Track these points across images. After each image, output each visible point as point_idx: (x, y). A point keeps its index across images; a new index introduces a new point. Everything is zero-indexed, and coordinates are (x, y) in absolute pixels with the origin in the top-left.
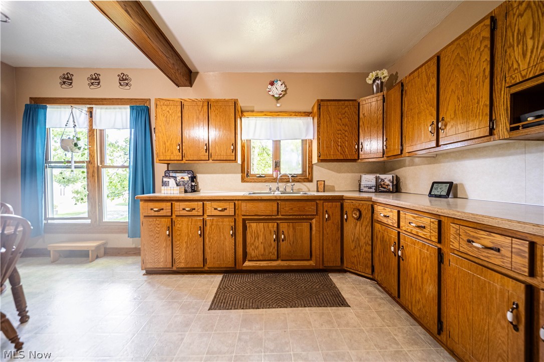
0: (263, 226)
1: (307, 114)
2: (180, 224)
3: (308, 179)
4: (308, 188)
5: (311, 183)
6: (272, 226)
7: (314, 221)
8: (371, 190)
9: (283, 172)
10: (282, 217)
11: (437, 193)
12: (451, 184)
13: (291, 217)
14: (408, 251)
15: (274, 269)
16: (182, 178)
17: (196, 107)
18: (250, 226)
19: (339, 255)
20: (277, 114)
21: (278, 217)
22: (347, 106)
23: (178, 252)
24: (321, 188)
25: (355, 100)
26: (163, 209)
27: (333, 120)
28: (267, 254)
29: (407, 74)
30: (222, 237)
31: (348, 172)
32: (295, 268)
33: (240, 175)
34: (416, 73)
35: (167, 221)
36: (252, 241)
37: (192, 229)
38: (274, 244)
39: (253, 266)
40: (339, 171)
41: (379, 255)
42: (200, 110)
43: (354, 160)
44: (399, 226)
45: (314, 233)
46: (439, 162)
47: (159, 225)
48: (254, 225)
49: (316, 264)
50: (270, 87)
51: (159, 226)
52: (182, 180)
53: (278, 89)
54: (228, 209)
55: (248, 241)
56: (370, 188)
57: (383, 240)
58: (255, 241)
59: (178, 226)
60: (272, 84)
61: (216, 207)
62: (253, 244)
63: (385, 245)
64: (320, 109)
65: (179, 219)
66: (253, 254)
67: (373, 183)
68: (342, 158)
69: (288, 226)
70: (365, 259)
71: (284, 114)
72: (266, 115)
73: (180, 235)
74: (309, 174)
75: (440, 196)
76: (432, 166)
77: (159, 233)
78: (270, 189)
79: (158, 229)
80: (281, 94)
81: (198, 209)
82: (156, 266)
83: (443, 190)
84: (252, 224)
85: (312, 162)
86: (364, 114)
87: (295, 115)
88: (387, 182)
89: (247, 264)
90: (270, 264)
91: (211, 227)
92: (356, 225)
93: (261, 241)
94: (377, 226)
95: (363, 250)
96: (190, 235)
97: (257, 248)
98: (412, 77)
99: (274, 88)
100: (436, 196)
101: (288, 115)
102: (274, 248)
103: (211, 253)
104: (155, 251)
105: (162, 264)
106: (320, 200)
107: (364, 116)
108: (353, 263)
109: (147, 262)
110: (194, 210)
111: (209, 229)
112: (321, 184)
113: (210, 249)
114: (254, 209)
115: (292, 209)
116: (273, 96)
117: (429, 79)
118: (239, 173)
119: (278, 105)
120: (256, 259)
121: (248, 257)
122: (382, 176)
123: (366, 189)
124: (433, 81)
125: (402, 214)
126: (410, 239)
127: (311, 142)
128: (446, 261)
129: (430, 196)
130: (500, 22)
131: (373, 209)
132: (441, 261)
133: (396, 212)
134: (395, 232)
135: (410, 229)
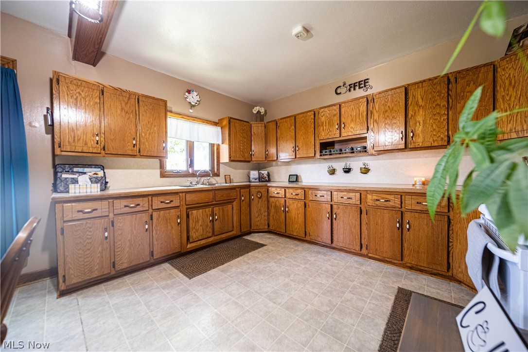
0: (202, 211)
1: (215, 124)
2: (121, 223)
3: (216, 174)
4: (217, 181)
5: (219, 177)
6: (208, 210)
7: (235, 203)
8: (256, 181)
9: (196, 168)
10: (216, 203)
11: (292, 180)
12: (297, 175)
13: (221, 202)
14: (291, 207)
15: (211, 243)
16: (95, 174)
17: (121, 98)
18: (192, 213)
19: (249, 223)
20: (193, 119)
21: (213, 203)
22: (245, 126)
23: (119, 253)
24: (228, 180)
25: (248, 122)
26: (96, 210)
27: (238, 133)
28: (205, 233)
29: (280, 118)
30: (169, 227)
31: (241, 169)
32: (225, 239)
33: (159, 171)
34: (285, 120)
35: (103, 222)
36: (194, 225)
37: (136, 226)
38: (210, 224)
39: (196, 246)
40: (236, 168)
41: (273, 215)
42: (126, 101)
43: (249, 162)
44: (285, 197)
45: (234, 211)
46: (291, 165)
47: (90, 228)
48: (195, 212)
49: (237, 232)
50: (187, 94)
51: (91, 230)
52: (95, 176)
53: (193, 98)
54: (174, 201)
55: (191, 226)
56: (256, 179)
57: (276, 206)
58: (195, 225)
59: (119, 225)
60: (189, 92)
61: (163, 200)
62: (194, 228)
63: (277, 208)
64: (230, 123)
65: (120, 218)
66: (194, 236)
67: (257, 176)
68: (243, 160)
69: (219, 209)
70: (264, 220)
71: (198, 120)
72: (183, 118)
73: (121, 234)
74: (217, 170)
75: (293, 182)
76: (287, 166)
77: (91, 238)
78: (191, 183)
79: (90, 234)
80: (196, 103)
81: (143, 204)
82: (88, 278)
83: (294, 179)
84: (193, 211)
85: (219, 161)
86: (254, 133)
87: (207, 123)
88: (265, 176)
89: (189, 246)
90: (207, 241)
91: (157, 219)
92: (259, 202)
93: (201, 224)
94: (272, 200)
95: (263, 216)
96: (135, 232)
97: (197, 230)
98: (282, 121)
99: (190, 96)
100: (292, 182)
101: (201, 122)
102: (210, 227)
103: (158, 244)
104: (85, 261)
105: (96, 272)
106: (238, 188)
107: (255, 134)
108: (257, 225)
109: (73, 276)
110: (138, 206)
111: (156, 222)
112: (228, 178)
113: (157, 241)
114: (196, 199)
115: (222, 196)
116: (190, 103)
117: (291, 126)
118: (157, 169)
119: (191, 111)
120: (197, 239)
121: (191, 240)
122: (263, 172)
123: (253, 180)
124: (293, 127)
125: (287, 190)
126: (291, 202)
127: (218, 146)
128: (307, 206)
129: (289, 181)
130: (316, 115)
131: (268, 191)
132: (305, 207)
133: (283, 190)
134: (283, 200)
135: (292, 196)
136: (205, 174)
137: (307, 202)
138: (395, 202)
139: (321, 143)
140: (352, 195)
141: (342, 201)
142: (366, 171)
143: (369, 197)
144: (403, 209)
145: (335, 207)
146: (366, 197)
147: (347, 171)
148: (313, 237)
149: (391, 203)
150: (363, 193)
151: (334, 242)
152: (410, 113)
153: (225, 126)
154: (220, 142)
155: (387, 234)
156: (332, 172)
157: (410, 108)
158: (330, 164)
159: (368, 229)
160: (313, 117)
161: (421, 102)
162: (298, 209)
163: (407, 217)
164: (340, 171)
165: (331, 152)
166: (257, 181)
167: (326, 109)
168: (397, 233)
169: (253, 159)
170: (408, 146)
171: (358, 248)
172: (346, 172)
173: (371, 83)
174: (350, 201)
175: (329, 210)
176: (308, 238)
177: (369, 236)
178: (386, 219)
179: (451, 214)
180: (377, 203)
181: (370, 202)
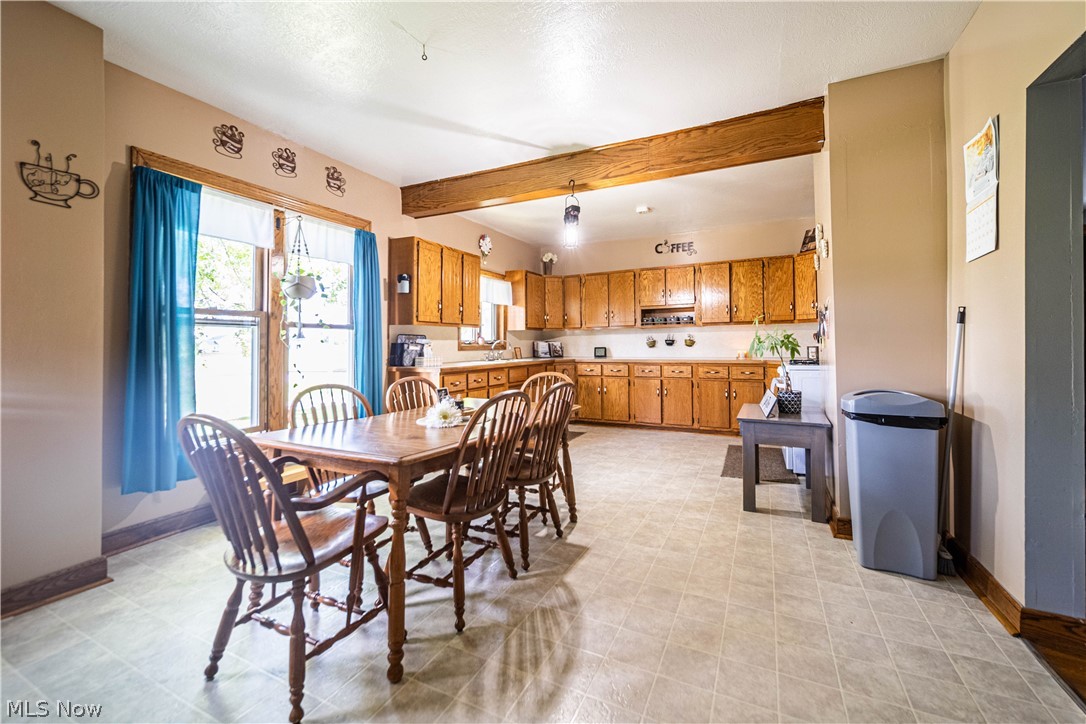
1: (503, 277)
3: (502, 346)
5: (506, 351)
12: (602, 348)
17: (453, 259)
20: (484, 272)
22: (540, 281)
24: (518, 354)
25: (541, 275)
27: (534, 292)
29: (586, 273)
31: (525, 339)
33: (456, 343)
34: (592, 277)
41: (584, 399)
42: (456, 262)
43: (540, 330)
44: (601, 375)
46: (595, 334)
50: (481, 241)
53: (487, 245)
56: (546, 354)
57: (588, 388)
60: (483, 238)
63: (590, 390)
64: (527, 279)
67: (547, 350)
68: (537, 327)
71: (489, 274)
74: (504, 341)
75: (603, 356)
76: (590, 336)
78: (487, 358)
80: (489, 253)
85: (506, 328)
86: (549, 290)
87: (496, 277)
88: (558, 348)
94: (581, 379)
98: (589, 277)
99: (484, 244)
100: (600, 356)
107: (549, 292)
112: (518, 351)
117: (603, 285)
118: (456, 340)
122: (555, 344)
123: (543, 355)
124: (606, 288)
125: (605, 366)
126: (610, 380)
127: (506, 307)
128: (632, 384)
129: (596, 356)
130: (637, 276)
131: (576, 368)
132: (629, 384)
133: (599, 366)
134: (598, 380)
135: (611, 374)
136: (487, 346)
137: (631, 379)
138: (723, 373)
139: (642, 311)
140: (683, 368)
141: (674, 375)
142: (690, 343)
143: (701, 369)
144: (730, 380)
145: (665, 382)
146: (697, 369)
147: (670, 343)
148: (638, 420)
149: (720, 375)
150: (694, 366)
151: (665, 421)
152: (734, 289)
153: (518, 282)
154: (509, 303)
155: (717, 404)
156: (652, 344)
157: (734, 284)
158: (650, 335)
159: (700, 403)
160: (632, 278)
161: (742, 280)
162: (620, 388)
163: (734, 386)
164: (661, 344)
165: (653, 320)
166: (548, 356)
167: (649, 272)
168: (726, 402)
169: (548, 326)
170: (733, 319)
171: (690, 423)
172: (668, 344)
173: (695, 247)
174: (682, 375)
175: (659, 387)
176: (632, 422)
177: (700, 409)
178: (716, 389)
179: (766, 381)
180: (708, 375)
181: (702, 375)
